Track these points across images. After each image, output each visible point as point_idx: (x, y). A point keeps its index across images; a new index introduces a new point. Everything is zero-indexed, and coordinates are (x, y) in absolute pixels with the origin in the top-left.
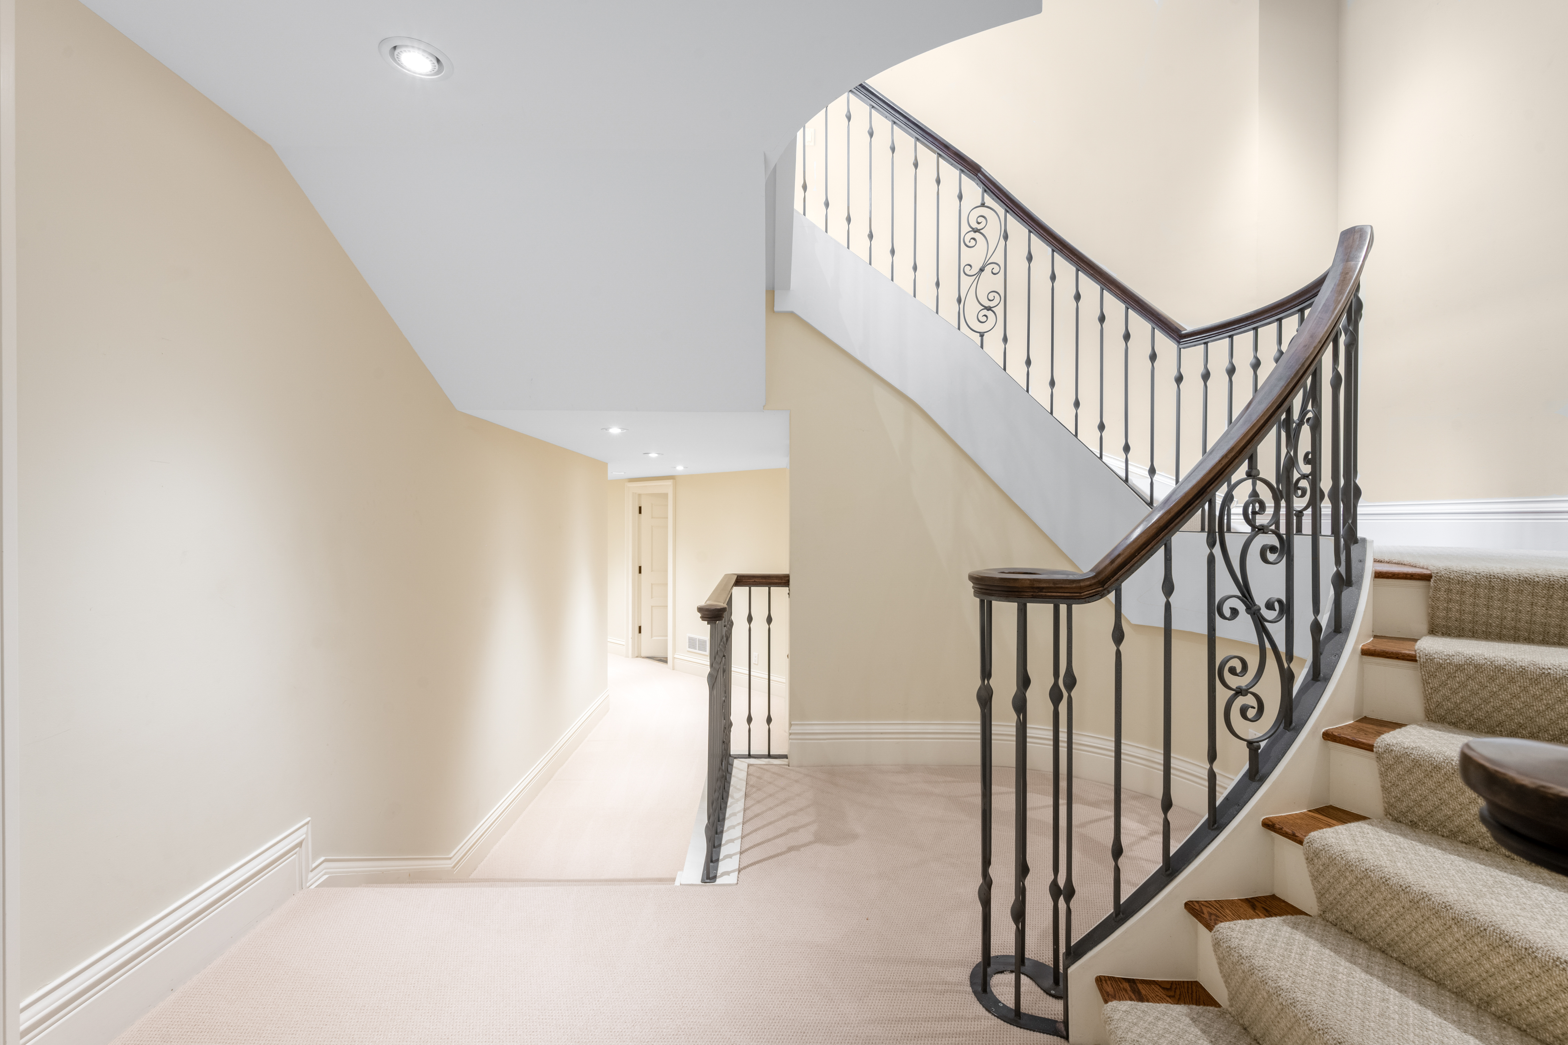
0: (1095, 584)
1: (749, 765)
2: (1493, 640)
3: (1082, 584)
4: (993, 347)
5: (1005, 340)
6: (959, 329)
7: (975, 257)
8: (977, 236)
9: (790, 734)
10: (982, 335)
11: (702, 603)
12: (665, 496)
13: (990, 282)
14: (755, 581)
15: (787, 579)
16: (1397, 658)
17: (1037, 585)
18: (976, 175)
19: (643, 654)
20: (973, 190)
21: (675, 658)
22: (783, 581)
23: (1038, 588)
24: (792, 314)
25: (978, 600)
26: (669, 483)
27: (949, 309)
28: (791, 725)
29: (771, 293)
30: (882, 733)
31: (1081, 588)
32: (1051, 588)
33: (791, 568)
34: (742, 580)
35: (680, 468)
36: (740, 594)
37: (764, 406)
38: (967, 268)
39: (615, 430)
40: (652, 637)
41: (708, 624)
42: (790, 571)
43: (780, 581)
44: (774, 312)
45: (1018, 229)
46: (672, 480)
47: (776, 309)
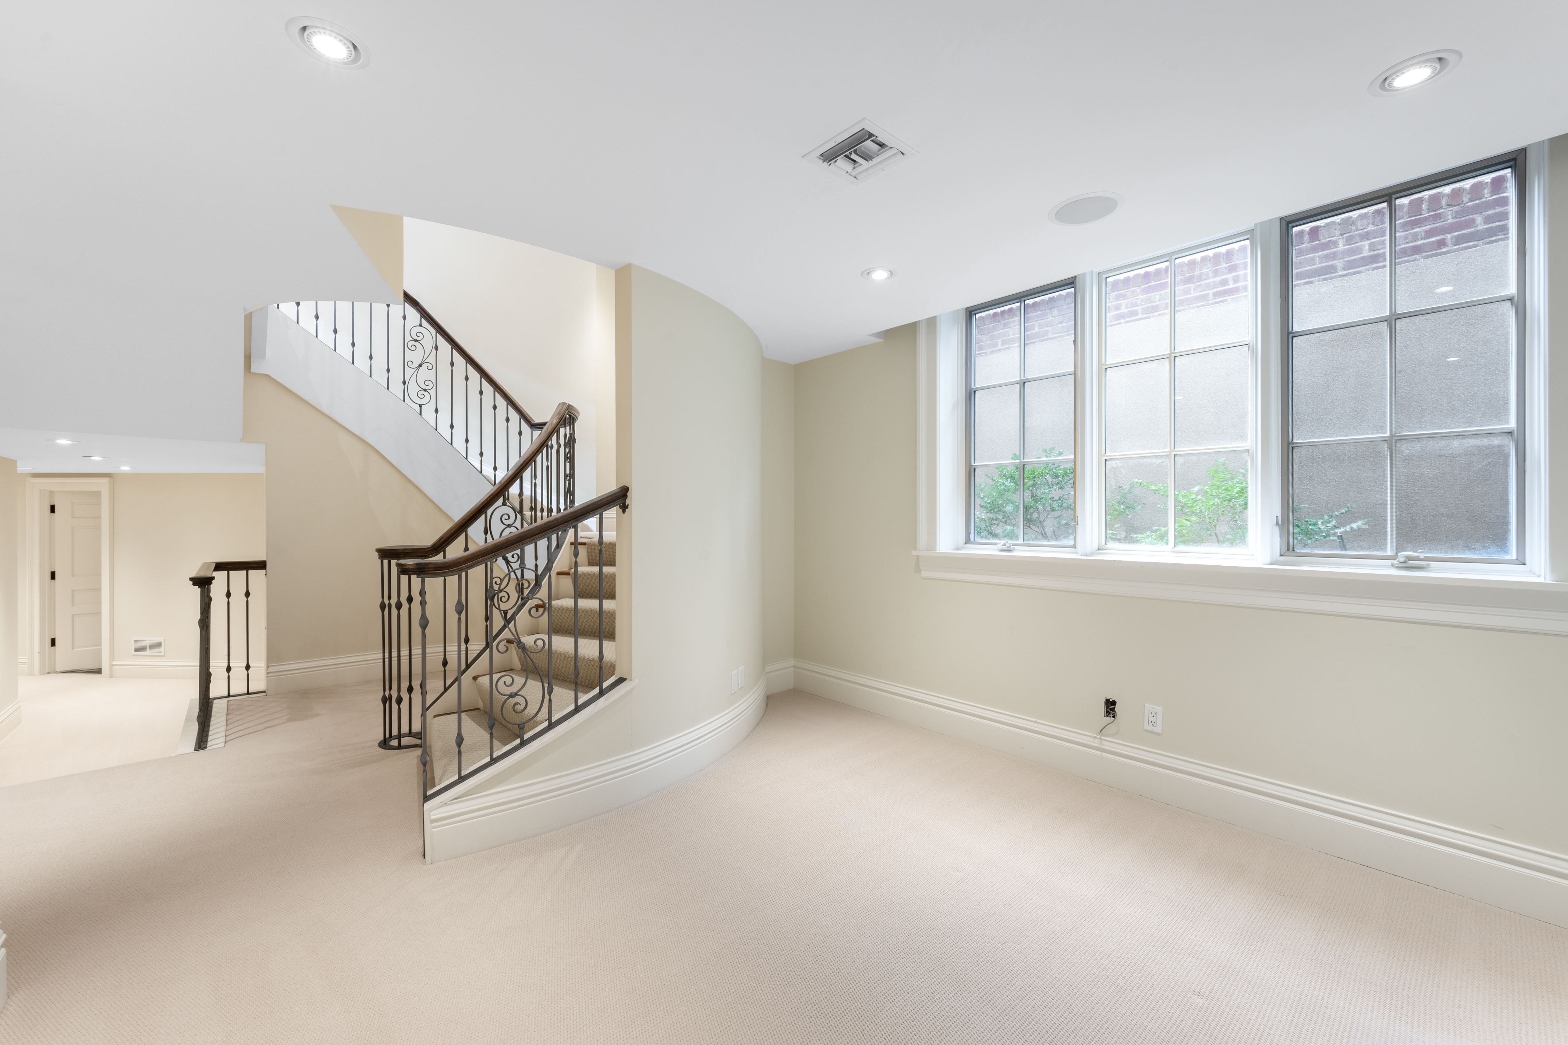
0: (432, 550)
1: (228, 702)
2: (609, 566)
3: (426, 550)
4: (428, 413)
5: (437, 411)
6: (404, 401)
7: (415, 357)
8: (416, 344)
9: (268, 673)
10: (421, 406)
11: (193, 575)
12: (98, 494)
13: (425, 374)
14: (233, 567)
15: (264, 563)
16: (566, 575)
17: (405, 551)
18: (416, 307)
19: (58, 670)
20: (413, 315)
21: (113, 665)
22: (261, 565)
23: (406, 552)
24: (267, 376)
25: (380, 560)
26: (105, 480)
27: (397, 388)
28: (268, 667)
29: (248, 358)
30: (347, 663)
31: (426, 552)
32: (412, 552)
33: (267, 556)
34: (219, 567)
35: (125, 468)
36: (220, 577)
37: (241, 440)
38: (410, 364)
39: (63, 442)
40: (73, 648)
41: (199, 588)
42: (267, 558)
43: (257, 566)
44: (250, 372)
45: (445, 346)
46: (108, 478)
47: (252, 371)
